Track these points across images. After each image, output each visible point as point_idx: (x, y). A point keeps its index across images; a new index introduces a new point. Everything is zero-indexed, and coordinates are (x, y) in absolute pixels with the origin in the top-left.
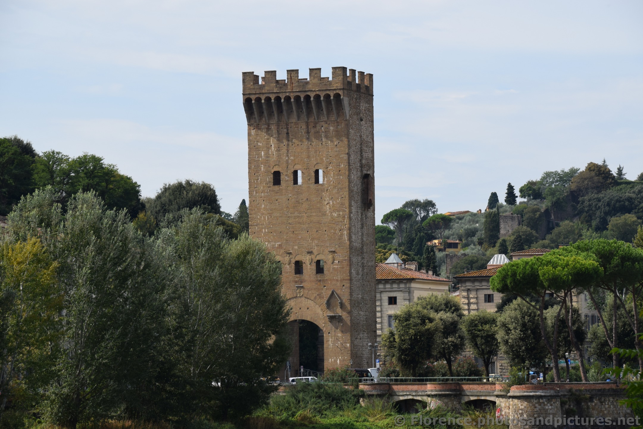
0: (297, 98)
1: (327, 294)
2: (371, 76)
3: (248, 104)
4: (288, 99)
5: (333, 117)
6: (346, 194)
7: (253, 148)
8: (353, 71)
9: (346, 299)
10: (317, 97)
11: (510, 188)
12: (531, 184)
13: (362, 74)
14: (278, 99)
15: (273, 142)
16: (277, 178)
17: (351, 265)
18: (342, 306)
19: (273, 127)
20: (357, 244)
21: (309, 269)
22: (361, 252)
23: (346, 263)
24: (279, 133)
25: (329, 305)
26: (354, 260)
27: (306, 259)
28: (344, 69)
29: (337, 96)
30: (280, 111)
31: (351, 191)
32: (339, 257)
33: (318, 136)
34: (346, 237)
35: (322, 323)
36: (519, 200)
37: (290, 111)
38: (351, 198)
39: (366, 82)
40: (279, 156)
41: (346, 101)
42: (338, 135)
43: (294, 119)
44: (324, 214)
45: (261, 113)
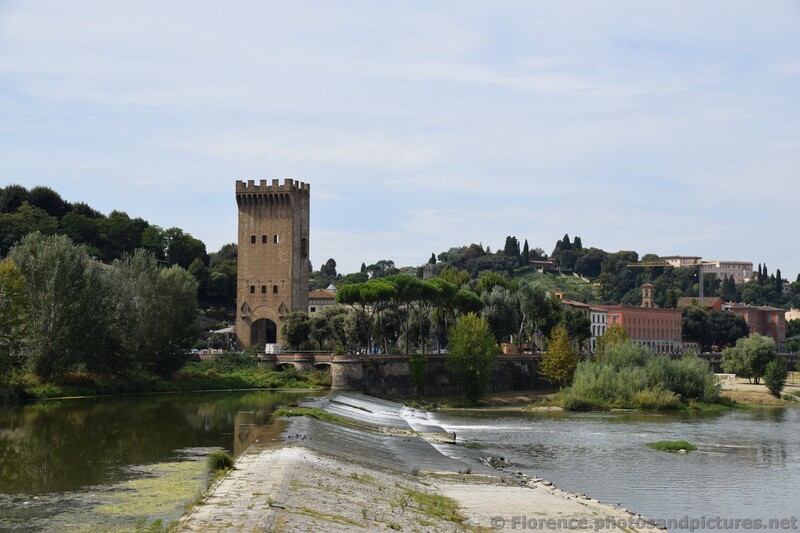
0: (265, 195)
1: (279, 304)
2: (308, 185)
3: (238, 198)
4: (260, 196)
5: (285, 207)
6: (291, 249)
7: (241, 222)
8: (297, 182)
9: (289, 307)
10: (276, 195)
11: (433, 255)
12: (444, 253)
13: (302, 183)
14: (255, 196)
15: (252, 219)
16: (253, 239)
17: (292, 289)
18: (287, 311)
19: (252, 212)
20: (297, 277)
21: (270, 290)
22: (299, 281)
23: (290, 288)
24: (255, 214)
25: (280, 310)
26: (295, 286)
27: (268, 285)
28: (291, 180)
29: (287, 195)
30: (256, 203)
31: (293, 248)
32: (286, 284)
33: (276, 217)
34: (290, 273)
35: (276, 320)
36: (437, 262)
37: (262, 203)
38: (294, 251)
39: (305, 188)
40: (255, 228)
41: (292, 198)
42: (287, 217)
43: (263, 207)
44: (279, 260)
45: (246, 204)
